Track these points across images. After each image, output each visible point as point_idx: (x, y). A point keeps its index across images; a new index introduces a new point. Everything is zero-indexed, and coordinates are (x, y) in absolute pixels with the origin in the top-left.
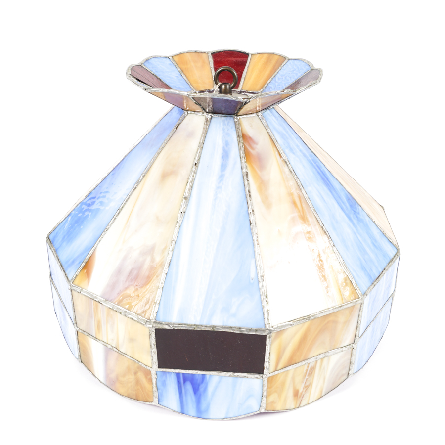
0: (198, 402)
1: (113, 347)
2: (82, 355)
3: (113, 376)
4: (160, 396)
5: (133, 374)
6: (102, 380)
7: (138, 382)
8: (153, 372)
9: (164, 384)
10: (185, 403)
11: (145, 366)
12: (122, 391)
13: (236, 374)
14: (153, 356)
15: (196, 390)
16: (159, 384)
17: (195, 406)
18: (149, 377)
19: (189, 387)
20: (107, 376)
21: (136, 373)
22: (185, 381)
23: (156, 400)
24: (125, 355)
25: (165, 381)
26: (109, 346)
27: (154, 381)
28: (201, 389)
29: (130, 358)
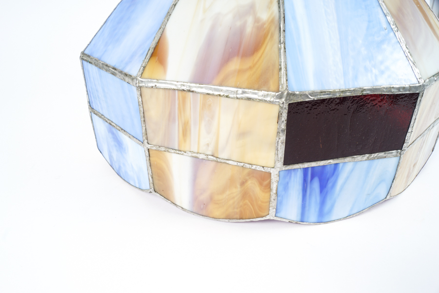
0: (323, 203)
1: (208, 155)
2: (156, 182)
3: (204, 197)
4: (278, 205)
5: (239, 186)
6: (186, 206)
7: (245, 195)
8: (274, 173)
9: (286, 187)
10: (307, 208)
11: (262, 169)
12: (217, 213)
13: (373, 155)
14: (279, 149)
15: (323, 187)
16: (280, 189)
17: (317, 209)
18: (266, 183)
19: (316, 184)
20: (195, 199)
21: (243, 184)
22: (312, 177)
23: (272, 212)
24: (228, 162)
25: (288, 183)
26: (201, 156)
27: (274, 186)
28: (330, 185)
29: (235, 164)
